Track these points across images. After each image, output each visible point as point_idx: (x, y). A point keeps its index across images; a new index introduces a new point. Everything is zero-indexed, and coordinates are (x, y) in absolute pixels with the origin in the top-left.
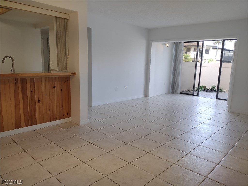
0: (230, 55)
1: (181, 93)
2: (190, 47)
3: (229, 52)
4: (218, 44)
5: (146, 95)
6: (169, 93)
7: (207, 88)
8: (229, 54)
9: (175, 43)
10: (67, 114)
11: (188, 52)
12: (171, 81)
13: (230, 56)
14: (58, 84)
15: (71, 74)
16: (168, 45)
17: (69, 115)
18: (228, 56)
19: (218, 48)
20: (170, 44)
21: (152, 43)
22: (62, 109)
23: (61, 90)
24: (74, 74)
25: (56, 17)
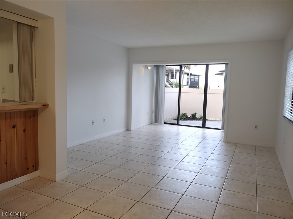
0: (191, 79)
1: (165, 123)
3: (195, 77)
4: (184, 69)
5: (128, 129)
6: (151, 124)
7: (188, 116)
8: (195, 79)
9: (155, 66)
10: (33, 166)
12: (153, 109)
13: (195, 81)
14: (19, 122)
15: (42, 107)
16: (149, 68)
17: (35, 167)
18: (194, 81)
19: (184, 73)
20: (152, 67)
21: (133, 65)
22: (25, 159)
23: (24, 131)
24: (45, 106)
25: (18, 23)
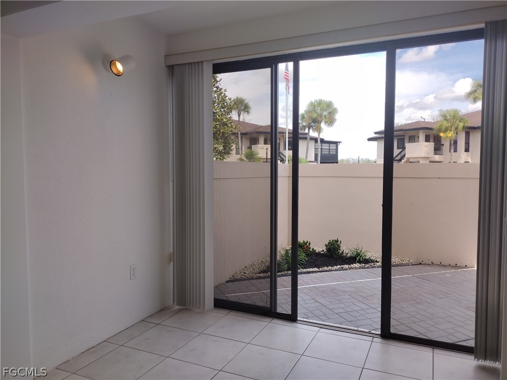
0: (323, 150)
2: (255, 136)
4: (309, 131)
6: (162, 311)
8: (329, 149)
11: (252, 146)
12: (171, 250)
13: (331, 153)
16: (120, 66)
18: (328, 153)
19: (308, 138)
